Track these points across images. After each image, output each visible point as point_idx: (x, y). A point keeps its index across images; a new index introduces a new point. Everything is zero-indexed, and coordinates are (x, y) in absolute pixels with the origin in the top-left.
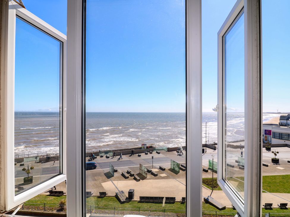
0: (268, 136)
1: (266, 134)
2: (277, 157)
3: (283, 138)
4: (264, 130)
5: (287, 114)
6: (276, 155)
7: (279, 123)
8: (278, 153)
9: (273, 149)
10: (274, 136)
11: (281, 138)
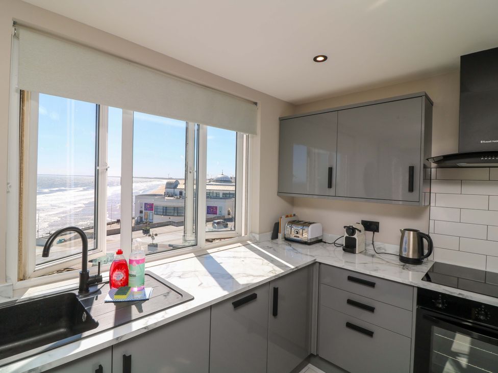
0: (149, 212)
1: (146, 210)
2: (155, 242)
3: (168, 214)
4: (144, 205)
5: (174, 181)
6: (153, 239)
7: (165, 193)
8: (156, 235)
9: (152, 231)
10: (157, 212)
11: (165, 214)
